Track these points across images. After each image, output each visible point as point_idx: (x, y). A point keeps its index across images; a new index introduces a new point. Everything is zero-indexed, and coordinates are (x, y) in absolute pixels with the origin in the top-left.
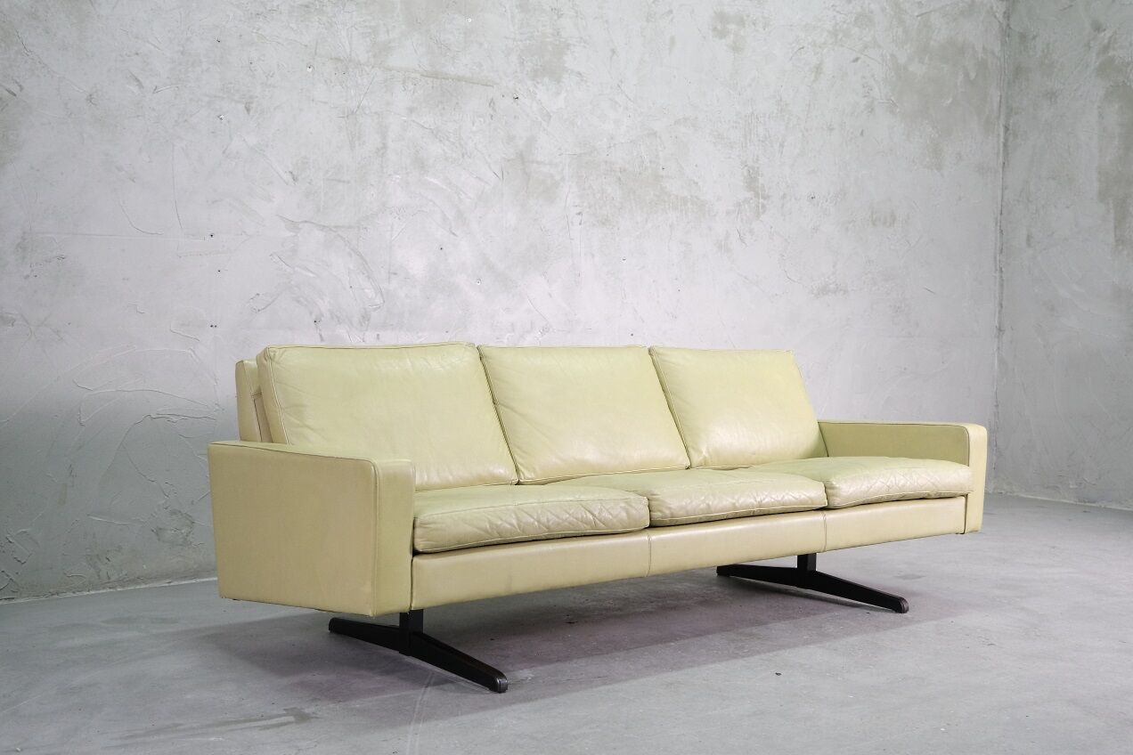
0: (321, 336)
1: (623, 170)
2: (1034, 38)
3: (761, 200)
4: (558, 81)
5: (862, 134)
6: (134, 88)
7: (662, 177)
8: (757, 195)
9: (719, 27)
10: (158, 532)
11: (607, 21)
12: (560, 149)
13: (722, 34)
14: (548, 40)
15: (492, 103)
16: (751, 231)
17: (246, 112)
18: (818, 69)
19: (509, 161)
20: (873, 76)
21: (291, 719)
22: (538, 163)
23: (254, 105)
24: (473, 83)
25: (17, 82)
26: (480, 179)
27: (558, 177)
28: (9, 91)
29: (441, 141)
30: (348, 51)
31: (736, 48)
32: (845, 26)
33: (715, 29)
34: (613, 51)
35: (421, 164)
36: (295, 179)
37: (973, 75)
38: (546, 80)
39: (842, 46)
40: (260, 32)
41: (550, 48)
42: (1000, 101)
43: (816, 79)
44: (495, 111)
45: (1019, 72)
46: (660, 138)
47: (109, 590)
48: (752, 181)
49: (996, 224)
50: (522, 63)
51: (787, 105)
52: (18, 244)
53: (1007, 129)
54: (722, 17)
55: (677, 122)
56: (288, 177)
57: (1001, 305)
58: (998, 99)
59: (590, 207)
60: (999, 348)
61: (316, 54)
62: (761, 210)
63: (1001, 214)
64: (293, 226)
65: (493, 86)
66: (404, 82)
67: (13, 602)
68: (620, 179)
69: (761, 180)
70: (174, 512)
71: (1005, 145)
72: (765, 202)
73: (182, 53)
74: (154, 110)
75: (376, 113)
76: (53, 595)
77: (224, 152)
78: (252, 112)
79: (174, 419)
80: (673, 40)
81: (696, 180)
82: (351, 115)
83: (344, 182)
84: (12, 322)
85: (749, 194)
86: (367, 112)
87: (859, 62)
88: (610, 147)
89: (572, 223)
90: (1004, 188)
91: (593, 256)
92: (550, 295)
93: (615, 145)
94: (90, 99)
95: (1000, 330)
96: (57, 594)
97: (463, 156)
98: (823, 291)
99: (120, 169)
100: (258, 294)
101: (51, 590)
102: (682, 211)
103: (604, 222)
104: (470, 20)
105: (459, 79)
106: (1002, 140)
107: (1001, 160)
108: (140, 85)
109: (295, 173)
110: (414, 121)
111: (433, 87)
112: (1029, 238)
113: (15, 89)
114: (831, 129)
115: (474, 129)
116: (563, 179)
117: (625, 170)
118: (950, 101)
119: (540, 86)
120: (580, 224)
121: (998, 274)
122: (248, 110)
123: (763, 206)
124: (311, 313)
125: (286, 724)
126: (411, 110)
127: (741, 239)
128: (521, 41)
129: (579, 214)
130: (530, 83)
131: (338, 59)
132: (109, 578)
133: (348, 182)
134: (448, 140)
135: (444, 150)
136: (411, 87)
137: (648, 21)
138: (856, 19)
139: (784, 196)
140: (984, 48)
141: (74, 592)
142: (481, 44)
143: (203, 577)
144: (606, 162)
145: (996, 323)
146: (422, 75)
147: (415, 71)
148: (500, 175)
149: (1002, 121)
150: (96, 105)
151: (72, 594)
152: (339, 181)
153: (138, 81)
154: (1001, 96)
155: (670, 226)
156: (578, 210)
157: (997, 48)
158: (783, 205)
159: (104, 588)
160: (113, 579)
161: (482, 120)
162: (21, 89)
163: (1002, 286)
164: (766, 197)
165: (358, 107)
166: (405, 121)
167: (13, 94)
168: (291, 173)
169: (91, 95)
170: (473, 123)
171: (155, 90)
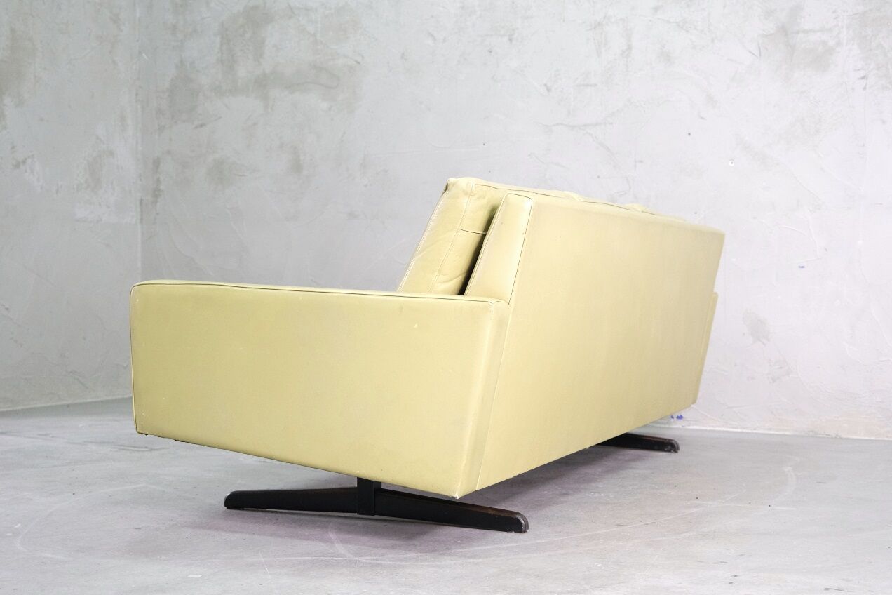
6: (430, 42)
12: (834, 12)
17: (509, 42)
19: (767, 36)
22: (805, 32)
23: (515, 36)
25: (361, 55)
27: (832, 43)
28: (356, 61)
29: (687, 31)
35: (667, 57)
36: (549, 90)
52: (361, 164)
56: (542, 89)
59: (878, 69)
64: (548, 129)
73: (463, 8)
74: (443, 55)
75: (621, 19)
77: (493, 78)
78: (514, 42)
82: (597, 26)
83: (591, 85)
84: (357, 217)
86: (613, 20)
89: (853, 89)
91: (884, 122)
94: (403, 56)
97: (713, 41)
99: (421, 103)
108: (434, 39)
109: (549, 85)
110: (659, 19)
115: (726, 12)
116: (839, 44)
120: (865, 88)
122: (511, 40)
126: (656, 9)
129: (863, 78)
133: (596, 85)
134: (695, 29)
135: (691, 39)
148: (756, 52)
150: (406, 60)
152: (587, 85)
153: (432, 36)
156: (862, 73)
165: (604, 18)
166: (650, 21)
167: (358, 63)
168: (545, 85)
169: (403, 54)
170: (724, 7)
171: (444, 40)
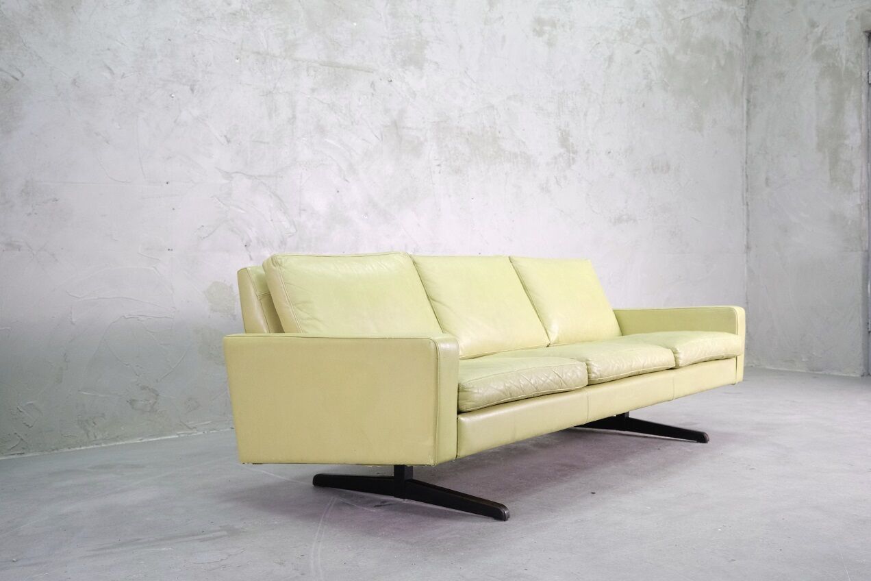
0: (250, 256)
1: (470, 133)
2: (767, 34)
3: (571, 155)
4: (421, 68)
5: (644, 106)
6: (107, 74)
7: (499, 138)
8: (568, 151)
9: (538, 29)
10: (132, 402)
11: (455, 25)
12: (423, 118)
13: (539, 33)
14: (413, 38)
15: (373, 84)
16: (565, 177)
17: (190, 92)
18: (610, 59)
19: (386, 127)
20: (650, 63)
21: (225, 533)
22: (407, 128)
23: (197, 87)
24: (359, 70)
25: (20, 71)
26: (364, 140)
27: (422, 139)
28: (13, 77)
29: (336, 113)
30: (266, 47)
31: (550, 44)
32: (629, 27)
33: (534, 30)
34: (461, 47)
35: (321, 130)
36: (229, 141)
37: (723, 62)
38: (412, 68)
39: (627, 42)
40: (200, 33)
41: (414, 44)
42: (743, 82)
43: (609, 66)
44: (375, 90)
45: (756, 59)
46: (497, 109)
47: (95, 446)
48: (564, 140)
49: (743, 170)
50: (394, 56)
51: (589, 85)
52: (23, 191)
53: (748, 101)
54: (539, 22)
55: (509, 98)
56: (223, 140)
57: (748, 230)
58: (742, 79)
59: (446, 161)
60: (747, 261)
61: (242, 49)
62: (571, 161)
63: (746, 163)
64: (228, 175)
65: (372, 72)
66: (307, 71)
67: (23, 456)
68: (467, 139)
69: (571, 140)
70: (144, 388)
71: (748, 113)
72: (574, 156)
73: (143, 48)
74: (122, 90)
75: (287, 92)
76: (53, 450)
77: (175, 122)
78: (195, 91)
79: (142, 318)
80: (504, 37)
81: (524, 140)
82: (269, 93)
83: (264, 143)
84: (19, 248)
85: (562, 150)
86: (281, 92)
87: (640, 54)
88: (460, 117)
89: (434, 172)
90: (748, 144)
91: (450, 196)
92: (419, 225)
93: (463, 115)
94: (74, 82)
95: (748, 247)
96: (57, 449)
97: (352, 123)
98: (619, 220)
99: (97, 134)
100: (203, 226)
101: (53, 447)
102: (514, 162)
103: (457, 171)
104: (355, 24)
105: (348, 67)
106: (745, 109)
107: (745, 124)
108: (112, 72)
109: (228, 136)
110: (315, 98)
111: (329, 73)
112: (767, 179)
113: (18, 75)
114: (621, 103)
115: (360, 104)
116: (426, 140)
117: (471, 133)
118: (706, 82)
119: (407, 72)
120: (440, 173)
121: (745, 207)
122: (192, 90)
123: (573, 159)
124: (242, 239)
125: (221, 537)
126: (313, 90)
127: (558, 183)
128: (393, 39)
129: (439, 165)
130: (400, 70)
131: (258, 53)
132: (95, 437)
133: (268, 143)
134: (341, 112)
135: (338, 119)
136: (312, 73)
137: (485, 24)
138: (637, 22)
139: (588, 152)
140: (730, 43)
141: (69, 448)
142: (364, 42)
143: (165, 435)
144: (458, 127)
145: (745, 243)
146: (321, 64)
147: (315, 61)
148: (380, 137)
149: (745, 97)
150: (78, 87)
151: (68, 450)
152: (261, 142)
153: (110, 69)
154: (743, 78)
155: (506, 174)
156: (438, 163)
157: (740, 43)
158: (588, 158)
159: (92, 445)
160: (98, 438)
161: (365, 97)
162: (23, 75)
163: (748, 215)
164: (575, 152)
165: (274, 88)
166: (309, 98)
167: (17, 79)
168: (226, 136)
169: (75, 80)
170: (359, 100)
171: (123, 76)
